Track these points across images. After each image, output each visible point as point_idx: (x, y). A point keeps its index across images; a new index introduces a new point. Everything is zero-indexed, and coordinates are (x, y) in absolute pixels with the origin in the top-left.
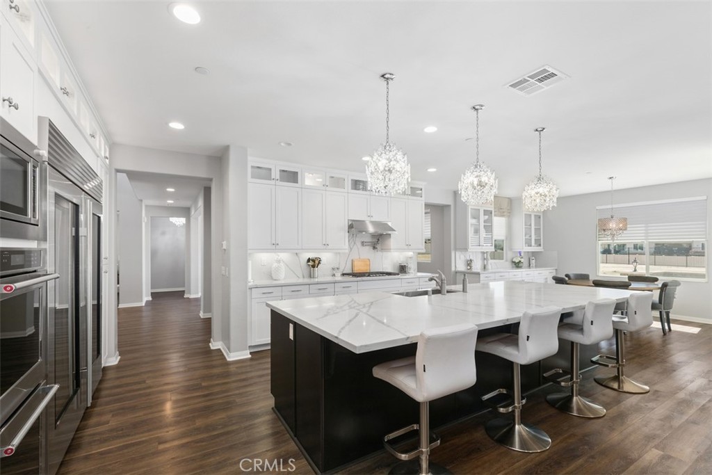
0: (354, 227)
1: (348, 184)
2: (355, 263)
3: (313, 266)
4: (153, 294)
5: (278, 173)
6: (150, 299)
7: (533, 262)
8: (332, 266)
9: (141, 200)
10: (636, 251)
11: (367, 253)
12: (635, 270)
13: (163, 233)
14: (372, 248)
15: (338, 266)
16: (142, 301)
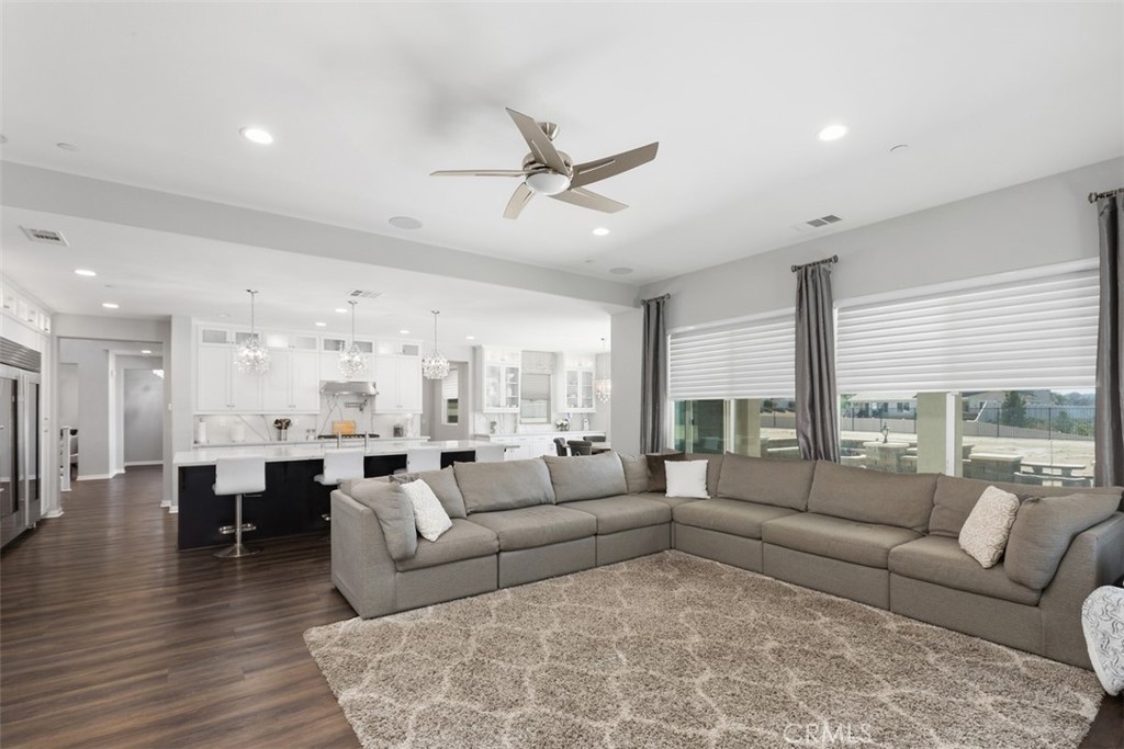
0: (330, 389)
1: (320, 345)
2: (336, 425)
3: (280, 428)
4: (127, 468)
5: (234, 335)
6: (123, 471)
7: (586, 425)
8: (307, 428)
9: (107, 351)
10: (900, 414)
11: (352, 414)
12: (886, 441)
13: (147, 389)
14: (358, 409)
15: (313, 427)
16: (107, 472)
